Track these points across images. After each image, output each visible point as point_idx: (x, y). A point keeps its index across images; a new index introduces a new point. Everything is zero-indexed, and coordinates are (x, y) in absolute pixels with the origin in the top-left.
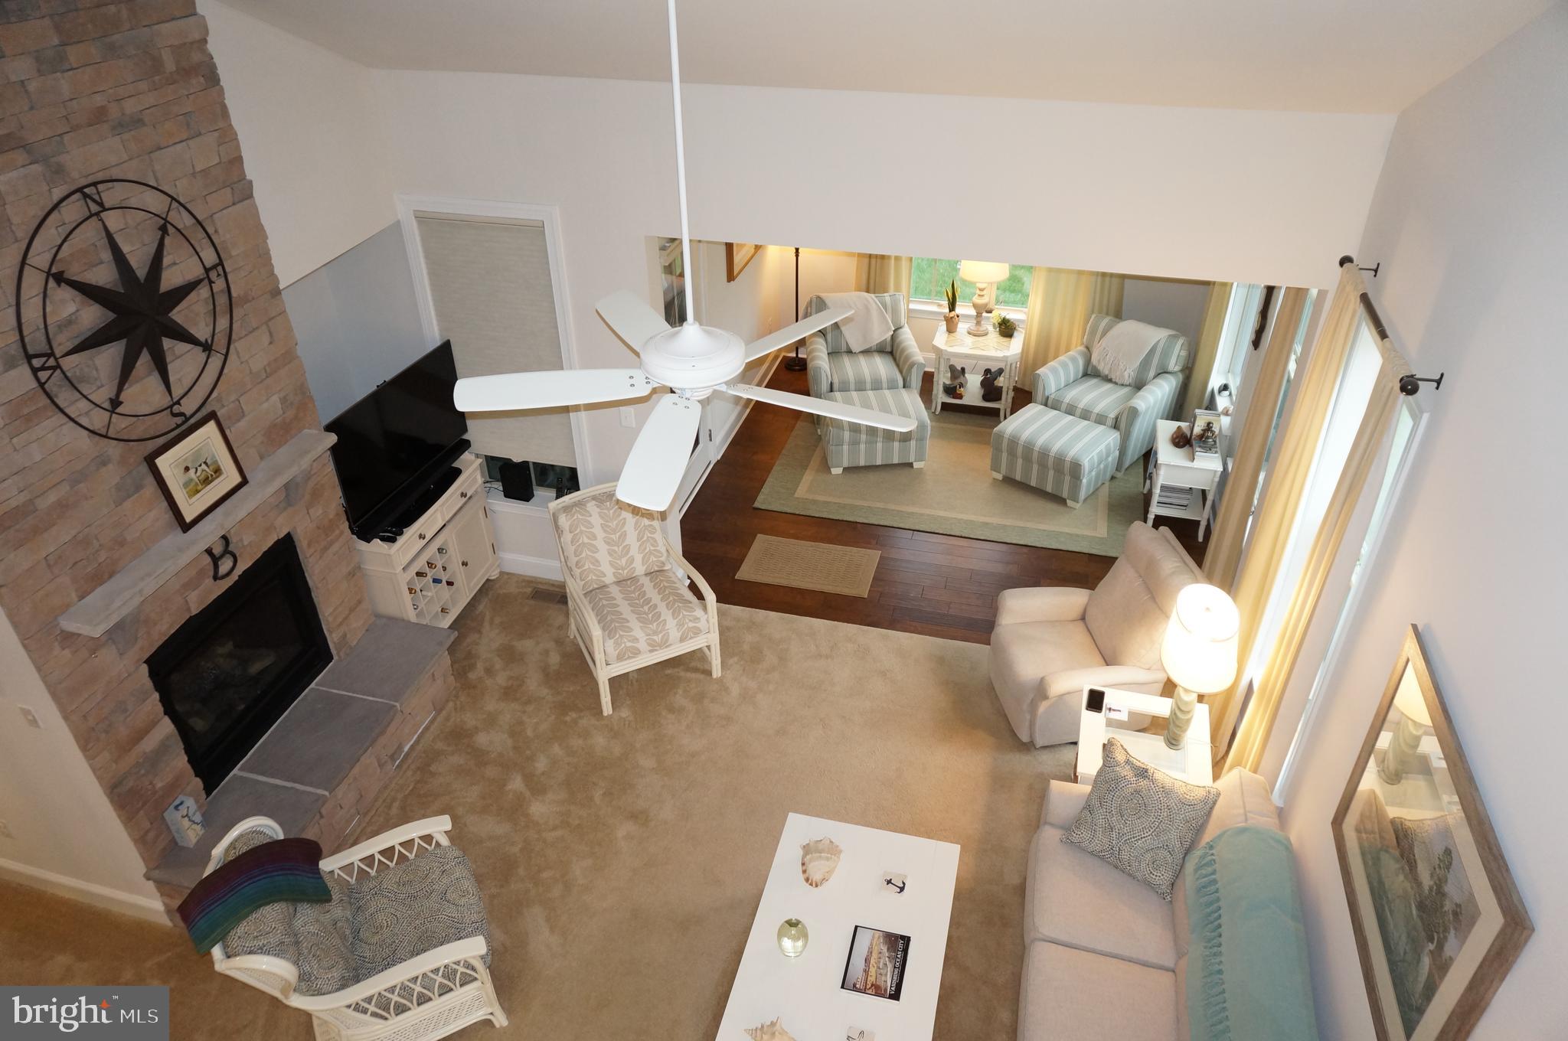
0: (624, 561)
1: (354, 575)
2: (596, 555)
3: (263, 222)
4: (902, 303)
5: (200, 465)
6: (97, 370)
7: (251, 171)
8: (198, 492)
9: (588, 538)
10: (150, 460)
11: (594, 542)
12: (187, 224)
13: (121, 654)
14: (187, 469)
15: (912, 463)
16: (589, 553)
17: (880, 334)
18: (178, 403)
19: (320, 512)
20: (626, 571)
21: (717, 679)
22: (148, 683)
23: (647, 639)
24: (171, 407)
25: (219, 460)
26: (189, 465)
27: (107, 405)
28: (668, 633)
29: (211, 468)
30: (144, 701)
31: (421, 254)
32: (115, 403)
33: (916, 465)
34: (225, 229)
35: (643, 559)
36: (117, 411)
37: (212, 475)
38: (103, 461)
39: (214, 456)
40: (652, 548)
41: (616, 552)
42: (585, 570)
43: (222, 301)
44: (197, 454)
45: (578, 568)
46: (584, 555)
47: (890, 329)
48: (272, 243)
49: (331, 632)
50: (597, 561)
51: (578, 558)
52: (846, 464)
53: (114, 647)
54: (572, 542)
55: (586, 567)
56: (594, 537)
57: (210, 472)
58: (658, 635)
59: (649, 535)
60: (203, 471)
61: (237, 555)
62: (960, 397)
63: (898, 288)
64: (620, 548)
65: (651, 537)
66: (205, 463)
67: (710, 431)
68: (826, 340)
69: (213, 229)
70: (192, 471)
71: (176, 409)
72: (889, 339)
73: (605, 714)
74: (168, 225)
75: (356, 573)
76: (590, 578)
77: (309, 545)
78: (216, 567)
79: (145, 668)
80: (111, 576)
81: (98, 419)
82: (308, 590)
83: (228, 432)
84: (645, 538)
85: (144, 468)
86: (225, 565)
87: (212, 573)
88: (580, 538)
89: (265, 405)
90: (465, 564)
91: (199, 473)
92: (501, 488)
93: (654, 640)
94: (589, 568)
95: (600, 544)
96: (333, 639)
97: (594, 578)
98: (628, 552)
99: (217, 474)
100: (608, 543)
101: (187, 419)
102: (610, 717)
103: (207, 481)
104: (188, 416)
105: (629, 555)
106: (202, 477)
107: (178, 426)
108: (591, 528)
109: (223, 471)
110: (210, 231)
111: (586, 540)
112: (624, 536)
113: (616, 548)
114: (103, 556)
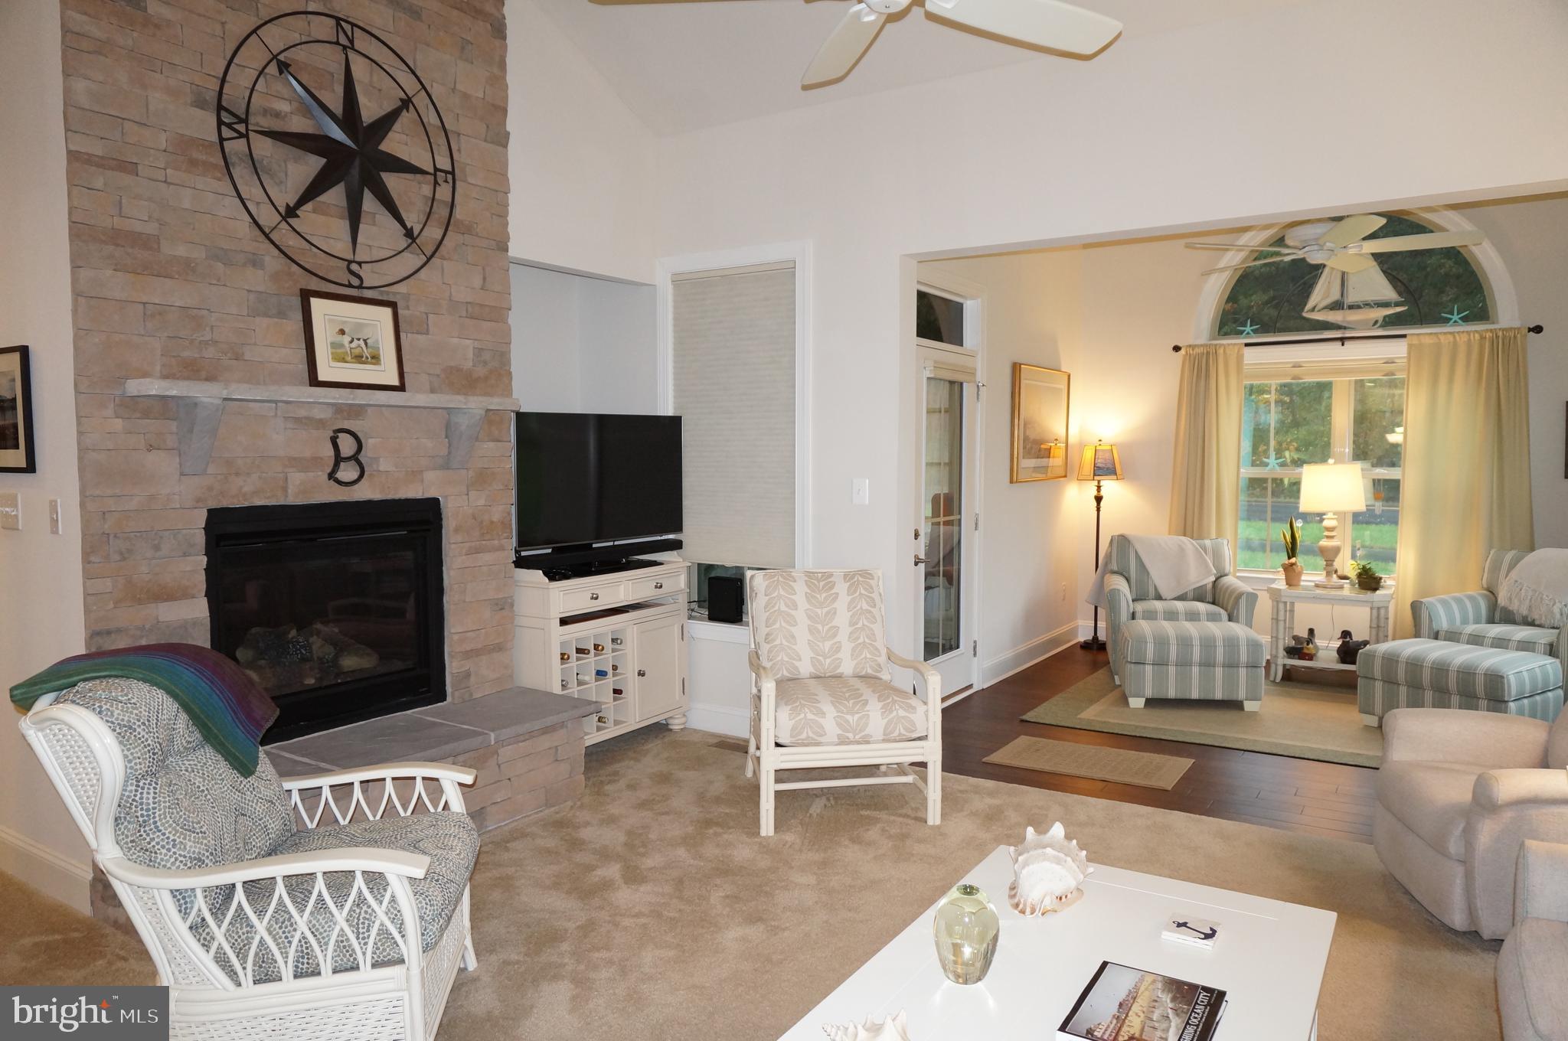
0: (828, 644)
1: (501, 609)
2: (793, 629)
3: (510, 175)
4: (1226, 548)
5: (359, 339)
6: (286, 175)
7: (512, 124)
8: (344, 361)
9: (787, 605)
10: (306, 296)
11: (793, 612)
12: (432, 121)
13: (182, 474)
14: (342, 332)
15: (1241, 703)
16: (783, 624)
17: (1199, 577)
18: (360, 264)
19: (482, 502)
20: (828, 661)
21: (933, 827)
22: (200, 538)
23: (838, 716)
24: (350, 262)
25: (381, 348)
26: (346, 330)
27: (282, 210)
28: (868, 715)
29: (370, 350)
30: (185, 555)
31: (670, 316)
32: (291, 212)
33: (1249, 706)
34: (470, 152)
35: (854, 650)
36: (288, 219)
37: (367, 358)
38: (255, 262)
39: (377, 341)
40: (867, 641)
41: (818, 631)
42: (776, 646)
43: (442, 212)
44: (359, 326)
45: (768, 643)
46: (777, 625)
47: (1209, 573)
48: (512, 198)
49: (452, 657)
50: (793, 637)
51: (769, 629)
52: (1149, 694)
53: (177, 460)
54: (765, 608)
55: (778, 642)
56: (795, 606)
57: (366, 353)
58: (853, 715)
59: (866, 623)
60: (359, 346)
61: (366, 473)
62: (1310, 657)
63: (1220, 534)
64: (826, 627)
65: (866, 626)
66: (365, 341)
67: (975, 642)
68: (1128, 580)
69: (457, 148)
70: (346, 339)
71: (354, 267)
72: (1210, 586)
73: (763, 833)
74: (411, 105)
75: (504, 606)
76: (779, 658)
77: (457, 530)
78: (336, 465)
79: (204, 514)
80: (207, 379)
81: (268, 217)
82: (440, 591)
83: (403, 336)
84: (860, 625)
85: (297, 302)
86: (347, 473)
87: (329, 470)
88: (775, 604)
89: (455, 340)
90: (641, 674)
91: (353, 345)
92: (707, 613)
93: (847, 721)
94: (781, 644)
95: (800, 615)
96: (453, 667)
97: (786, 659)
98: (835, 635)
99: (373, 361)
100: (809, 617)
101: (360, 287)
102: (768, 838)
103: (359, 359)
104: (364, 285)
105: (835, 640)
106: (357, 351)
107: (350, 286)
108: (793, 594)
109: (382, 362)
110: (454, 147)
111: (783, 608)
112: (833, 613)
113: (820, 627)
114: (210, 353)
